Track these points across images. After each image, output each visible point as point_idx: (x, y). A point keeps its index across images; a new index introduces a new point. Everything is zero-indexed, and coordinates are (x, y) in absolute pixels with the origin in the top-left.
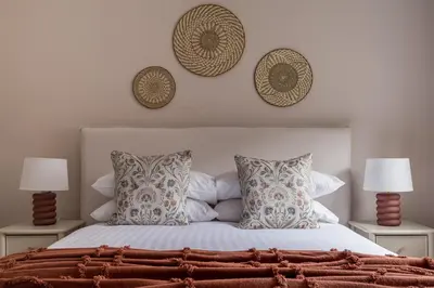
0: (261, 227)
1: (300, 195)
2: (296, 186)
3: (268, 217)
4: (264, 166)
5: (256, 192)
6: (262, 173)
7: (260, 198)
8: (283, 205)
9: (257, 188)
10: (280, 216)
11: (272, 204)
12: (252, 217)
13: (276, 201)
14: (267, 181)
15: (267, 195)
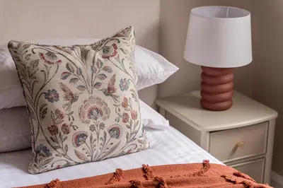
0: (68, 165)
1: (125, 105)
2: (118, 92)
3: (79, 149)
4: (64, 61)
5: (57, 111)
6: (65, 76)
7: (66, 121)
8: (102, 126)
9: (60, 104)
10: (98, 144)
11: (85, 128)
12: (54, 153)
13: (92, 122)
14: (74, 89)
15: (76, 115)
